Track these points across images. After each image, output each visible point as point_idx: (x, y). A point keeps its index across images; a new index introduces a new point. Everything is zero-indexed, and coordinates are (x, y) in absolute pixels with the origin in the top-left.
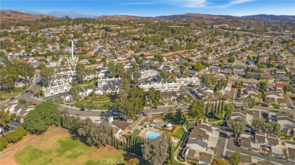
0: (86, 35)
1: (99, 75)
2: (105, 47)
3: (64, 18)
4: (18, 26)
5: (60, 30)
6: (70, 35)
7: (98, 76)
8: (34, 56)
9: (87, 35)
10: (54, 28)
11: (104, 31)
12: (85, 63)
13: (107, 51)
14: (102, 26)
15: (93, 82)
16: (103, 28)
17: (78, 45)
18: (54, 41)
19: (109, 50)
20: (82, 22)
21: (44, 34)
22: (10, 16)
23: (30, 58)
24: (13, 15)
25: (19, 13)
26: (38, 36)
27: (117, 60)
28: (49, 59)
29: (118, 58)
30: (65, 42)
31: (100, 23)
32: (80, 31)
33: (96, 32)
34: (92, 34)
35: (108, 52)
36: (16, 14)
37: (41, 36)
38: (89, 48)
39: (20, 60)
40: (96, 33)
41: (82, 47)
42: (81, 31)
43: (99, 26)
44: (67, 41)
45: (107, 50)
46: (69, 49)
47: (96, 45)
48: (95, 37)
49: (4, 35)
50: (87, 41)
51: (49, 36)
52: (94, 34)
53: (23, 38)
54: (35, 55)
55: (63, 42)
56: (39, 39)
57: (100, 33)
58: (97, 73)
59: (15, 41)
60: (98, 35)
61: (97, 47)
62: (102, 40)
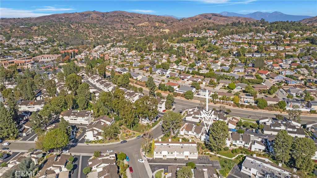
0: (275, 49)
1: (253, 146)
2: (297, 75)
3: (259, 22)
4: (209, 30)
5: (244, 38)
6: (252, 47)
7: (251, 148)
8: (193, 74)
9: (277, 49)
10: (239, 35)
11: (307, 44)
12: (247, 104)
13: (298, 83)
14: (307, 34)
15: (238, 155)
16: (307, 39)
17: (255, 66)
18: (230, 53)
19: (303, 82)
20: (278, 28)
21: (223, 43)
22: (210, 19)
23: (187, 77)
24: (213, 17)
25: (219, 15)
26: (216, 44)
27: (309, 110)
28: (205, 82)
29: (313, 107)
30: (241, 57)
31: (306, 30)
32: (269, 42)
33: (293, 45)
34: (285, 48)
35: (298, 86)
36: (216, 17)
37: (219, 45)
38: (269, 73)
39: (178, 77)
40: (292, 47)
41: (260, 69)
42: (271, 42)
43: (301, 35)
44: (244, 55)
45: (299, 80)
46: (240, 70)
47: (283, 68)
48: (287, 53)
49: (190, 40)
50: (272, 59)
51: (227, 47)
52: (288, 48)
53: (203, 45)
54: (195, 73)
55: (239, 56)
56: (215, 49)
57: (300, 47)
58: (251, 139)
59: (195, 48)
60: (294, 50)
61: (283, 72)
62: (297, 59)
